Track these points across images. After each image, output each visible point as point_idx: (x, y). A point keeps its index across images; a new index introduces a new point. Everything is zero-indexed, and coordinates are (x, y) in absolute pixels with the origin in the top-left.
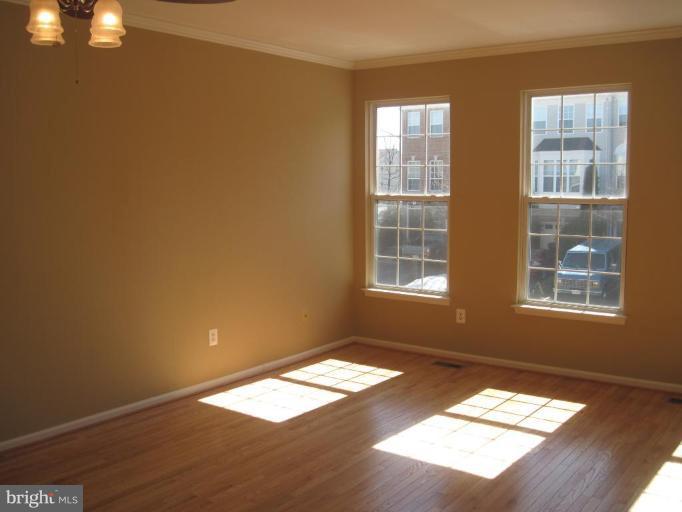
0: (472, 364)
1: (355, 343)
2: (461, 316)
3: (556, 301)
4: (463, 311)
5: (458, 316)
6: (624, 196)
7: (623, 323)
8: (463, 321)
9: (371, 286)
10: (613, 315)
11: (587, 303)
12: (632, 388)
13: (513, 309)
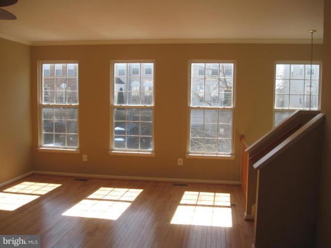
0: (91, 178)
1: (33, 174)
2: (85, 158)
3: (126, 149)
4: (86, 156)
5: (84, 158)
6: (153, 105)
7: (154, 156)
8: (86, 160)
9: (41, 147)
10: (150, 153)
11: (139, 149)
12: (159, 182)
13: (108, 153)
